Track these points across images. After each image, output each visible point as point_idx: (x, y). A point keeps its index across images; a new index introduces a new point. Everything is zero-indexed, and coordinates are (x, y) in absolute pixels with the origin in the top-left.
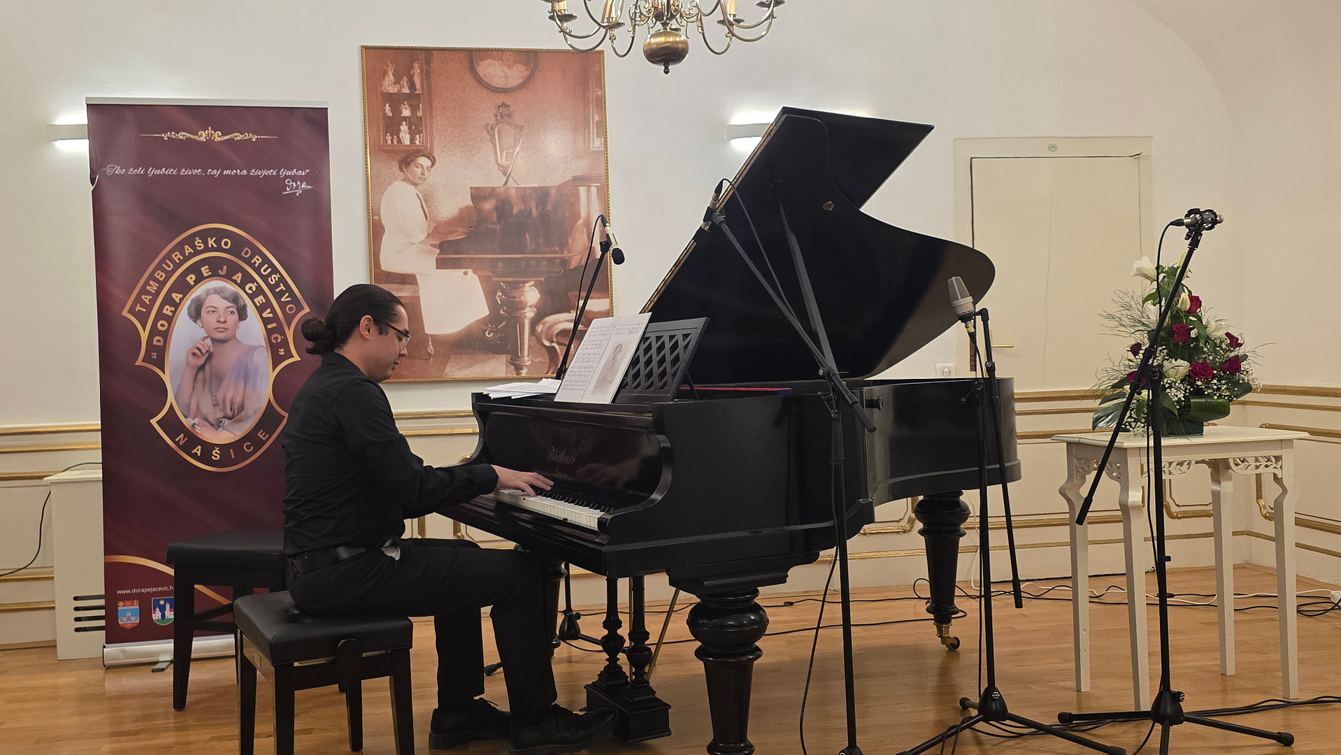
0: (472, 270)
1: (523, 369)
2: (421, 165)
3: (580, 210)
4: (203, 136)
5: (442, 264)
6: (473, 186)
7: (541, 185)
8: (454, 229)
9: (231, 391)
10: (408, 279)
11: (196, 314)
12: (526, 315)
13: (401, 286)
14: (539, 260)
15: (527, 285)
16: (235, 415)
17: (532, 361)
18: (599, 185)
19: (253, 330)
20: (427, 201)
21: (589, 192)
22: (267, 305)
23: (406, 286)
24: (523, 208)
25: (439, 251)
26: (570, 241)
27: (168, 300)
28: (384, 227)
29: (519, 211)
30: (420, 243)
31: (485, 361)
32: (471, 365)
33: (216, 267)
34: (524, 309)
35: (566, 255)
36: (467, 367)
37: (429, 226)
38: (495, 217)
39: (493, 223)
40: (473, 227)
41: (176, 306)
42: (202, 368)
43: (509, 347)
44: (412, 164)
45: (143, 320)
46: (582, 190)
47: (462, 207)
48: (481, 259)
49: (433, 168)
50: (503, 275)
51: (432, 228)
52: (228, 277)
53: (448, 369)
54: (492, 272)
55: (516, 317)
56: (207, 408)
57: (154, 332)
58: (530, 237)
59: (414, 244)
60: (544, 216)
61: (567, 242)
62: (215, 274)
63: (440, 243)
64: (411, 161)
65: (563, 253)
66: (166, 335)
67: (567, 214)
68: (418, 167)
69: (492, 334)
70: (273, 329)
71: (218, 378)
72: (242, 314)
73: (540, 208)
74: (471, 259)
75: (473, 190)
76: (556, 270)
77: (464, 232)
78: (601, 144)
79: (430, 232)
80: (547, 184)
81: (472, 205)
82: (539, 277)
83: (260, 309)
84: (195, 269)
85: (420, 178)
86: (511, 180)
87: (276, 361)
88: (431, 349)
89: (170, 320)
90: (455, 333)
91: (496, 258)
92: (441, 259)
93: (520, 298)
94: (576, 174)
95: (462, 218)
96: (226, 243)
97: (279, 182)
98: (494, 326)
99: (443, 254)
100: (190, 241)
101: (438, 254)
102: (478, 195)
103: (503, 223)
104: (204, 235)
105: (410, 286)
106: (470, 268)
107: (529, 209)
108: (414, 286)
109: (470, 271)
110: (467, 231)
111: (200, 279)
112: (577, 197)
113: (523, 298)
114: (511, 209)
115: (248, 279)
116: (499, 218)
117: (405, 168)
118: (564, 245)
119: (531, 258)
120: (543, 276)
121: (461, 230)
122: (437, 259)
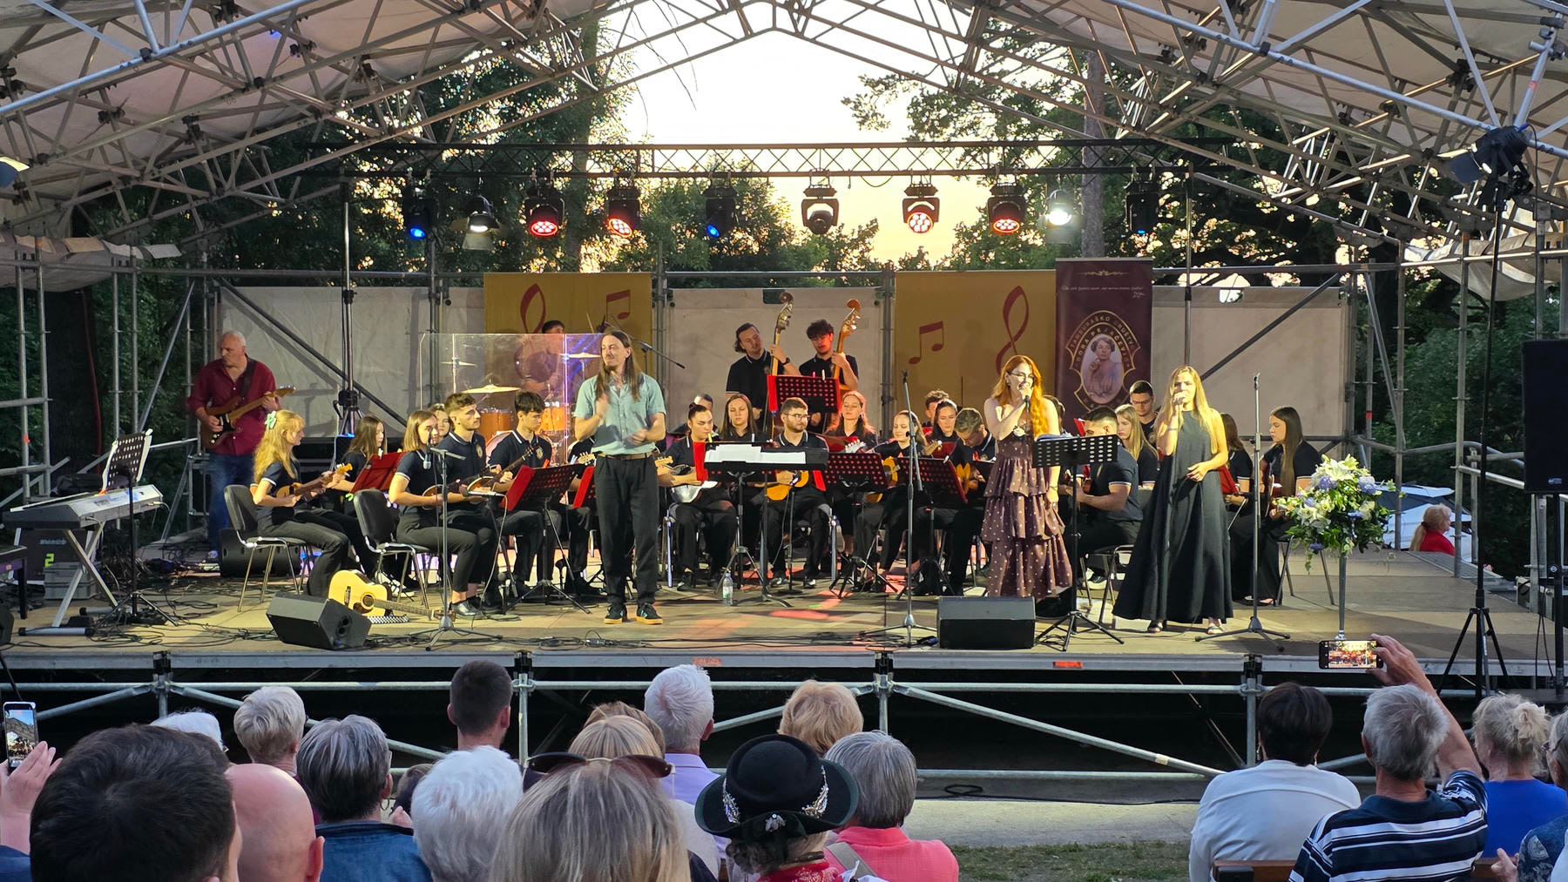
4: (1101, 273)
9: (1106, 382)
11: (1094, 349)
16: (1108, 392)
19: (1117, 356)
22: (1123, 345)
27: (1083, 342)
33: (1104, 329)
41: (1086, 345)
42: (1095, 372)
45: (1073, 350)
52: (1108, 333)
56: (1097, 388)
57: (1077, 355)
62: (1102, 332)
66: (1082, 357)
70: (1125, 355)
71: (1102, 375)
72: (1113, 350)
83: (1120, 347)
84: (1095, 329)
87: (1126, 369)
89: (1084, 350)
96: (1108, 319)
97: (1131, 292)
100: (1093, 318)
104: (1099, 315)
111: (1097, 333)
115: (1116, 334)
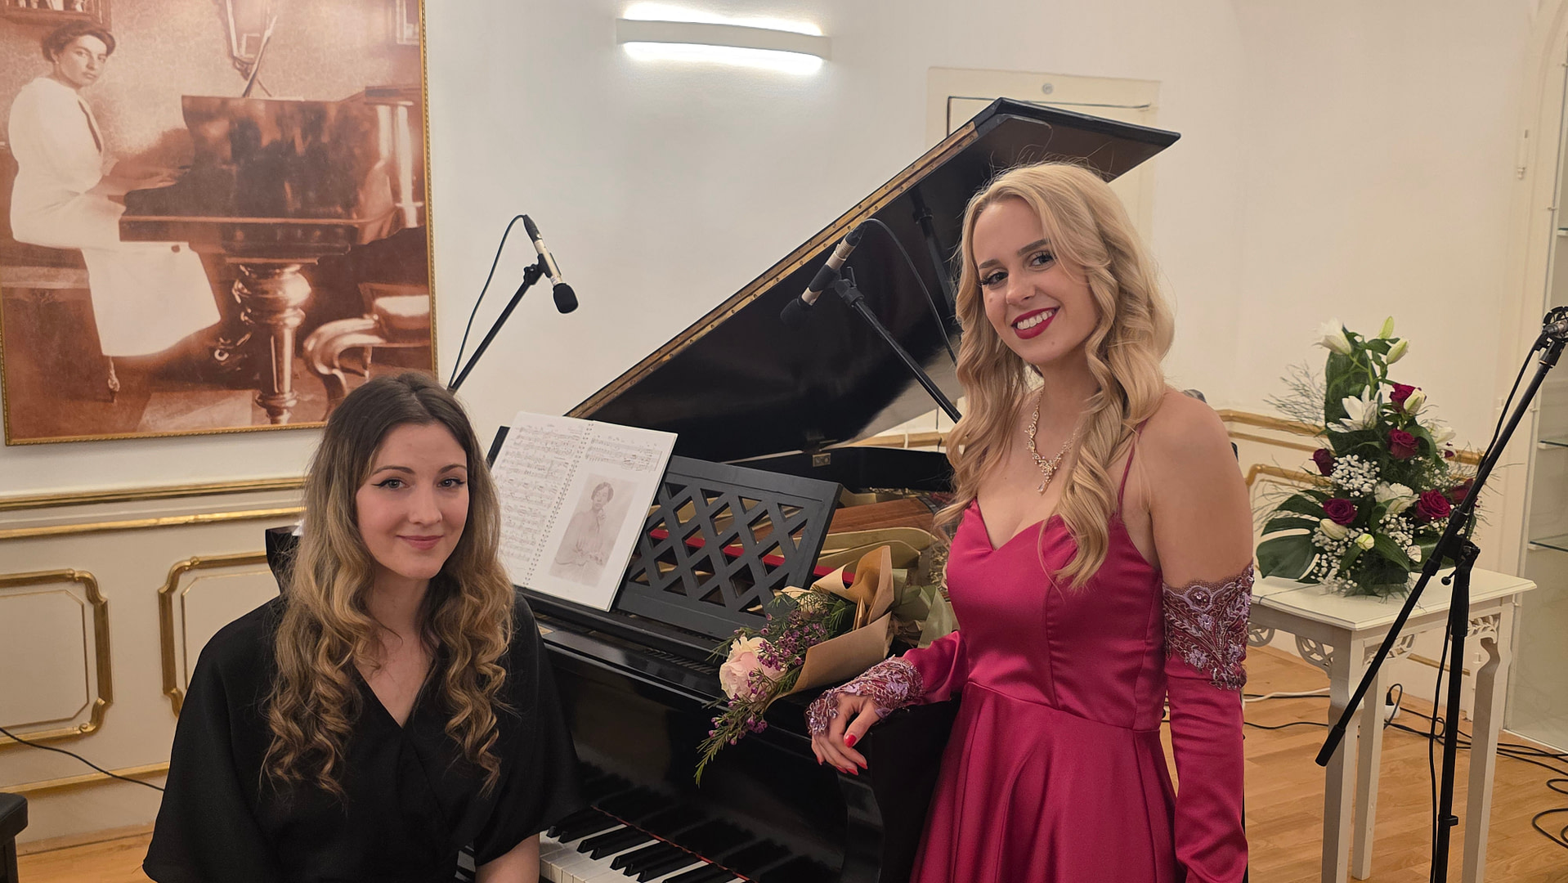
0: (187, 244)
1: (281, 413)
2: (86, 50)
3: (378, 145)
5: (131, 231)
6: (187, 93)
7: (312, 98)
8: (152, 169)
10: (67, 259)
12: (288, 321)
13: (53, 271)
14: (308, 229)
15: (287, 270)
17: (298, 401)
18: (410, 103)
20: (99, 116)
21: (393, 114)
23: (64, 271)
24: (278, 136)
25: (123, 208)
26: (362, 197)
28: (16, 162)
29: (273, 143)
30: (88, 192)
31: (214, 402)
32: (189, 409)
34: (282, 311)
35: (355, 220)
36: (181, 412)
37: (105, 163)
38: (227, 150)
39: (225, 162)
40: (187, 167)
43: (257, 377)
44: (69, 47)
46: (383, 112)
47: (166, 130)
48: (204, 224)
49: (109, 57)
50: (244, 253)
51: (111, 166)
53: (147, 417)
54: (225, 247)
55: (269, 325)
58: (291, 186)
59: (77, 194)
60: (316, 154)
61: (356, 199)
63: (128, 194)
64: (67, 42)
65: (349, 217)
67: (357, 151)
68: (80, 53)
69: (226, 355)
73: (310, 138)
74: (186, 224)
75: (187, 102)
76: (337, 245)
77: (170, 176)
78: (414, 33)
79: (108, 174)
80: (320, 96)
81: (186, 128)
82: (307, 257)
85: (85, 74)
86: (256, 88)
88: (114, 381)
90: (159, 353)
91: (233, 225)
92: (129, 223)
93: (275, 292)
94: (371, 84)
95: (165, 151)
98: (229, 342)
99: (134, 214)
101: (124, 214)
102: (197, 111)
103: (242, 161)
105: (70, 271)
106: (184, 240)
107: (290, 140)
108: (79, 271)
109: (184, 246)
110: (177, 175)
112: (374, 121)
113: (280, 293)
114: (258, 138)
116: (236, 154)
117: (55, 53)
118: (351, 204)
119: (294, 224)
120: (315, 257)
121: (165, 172)
122: (121, 223)
